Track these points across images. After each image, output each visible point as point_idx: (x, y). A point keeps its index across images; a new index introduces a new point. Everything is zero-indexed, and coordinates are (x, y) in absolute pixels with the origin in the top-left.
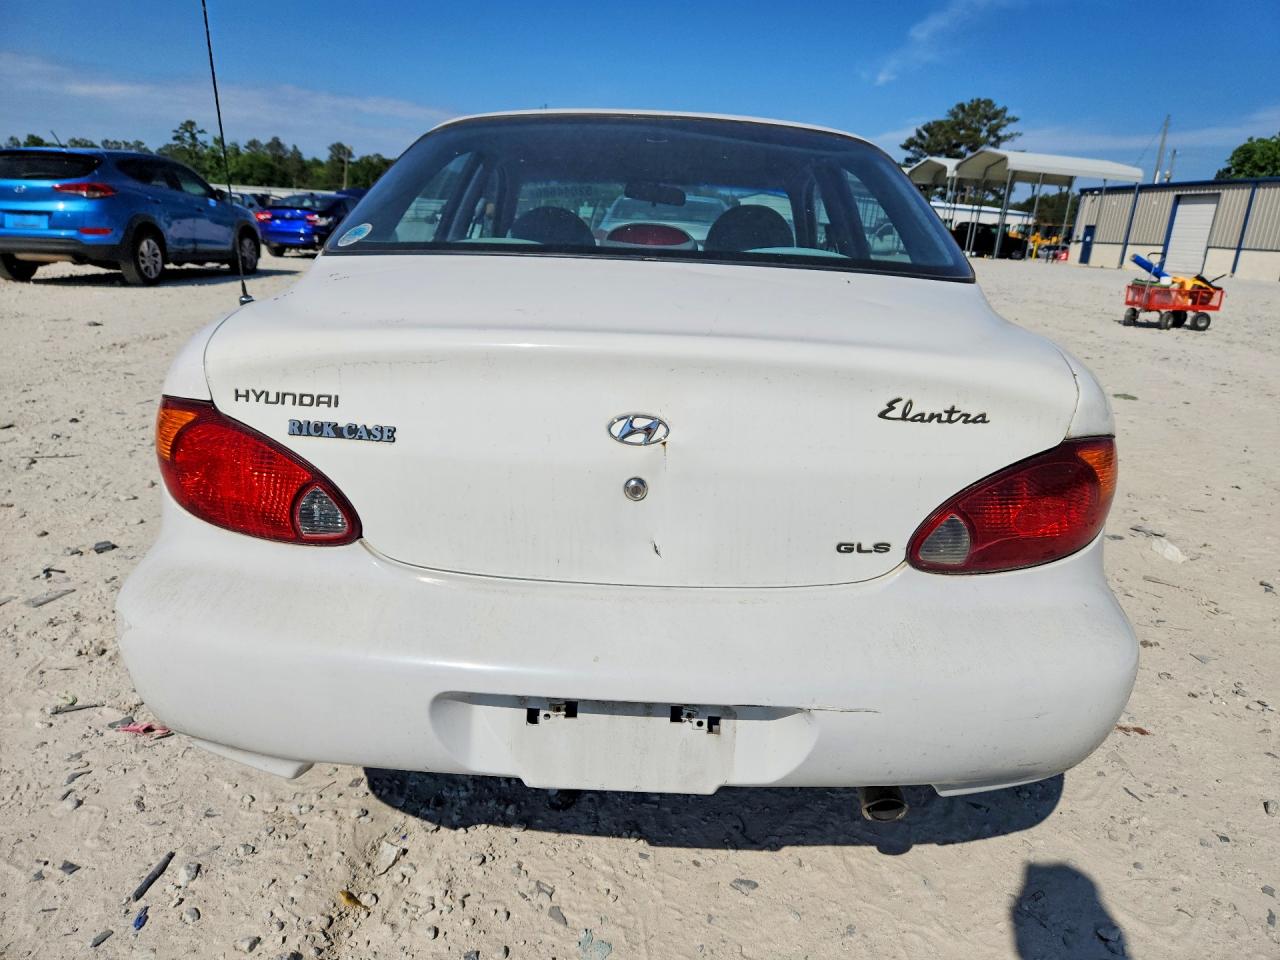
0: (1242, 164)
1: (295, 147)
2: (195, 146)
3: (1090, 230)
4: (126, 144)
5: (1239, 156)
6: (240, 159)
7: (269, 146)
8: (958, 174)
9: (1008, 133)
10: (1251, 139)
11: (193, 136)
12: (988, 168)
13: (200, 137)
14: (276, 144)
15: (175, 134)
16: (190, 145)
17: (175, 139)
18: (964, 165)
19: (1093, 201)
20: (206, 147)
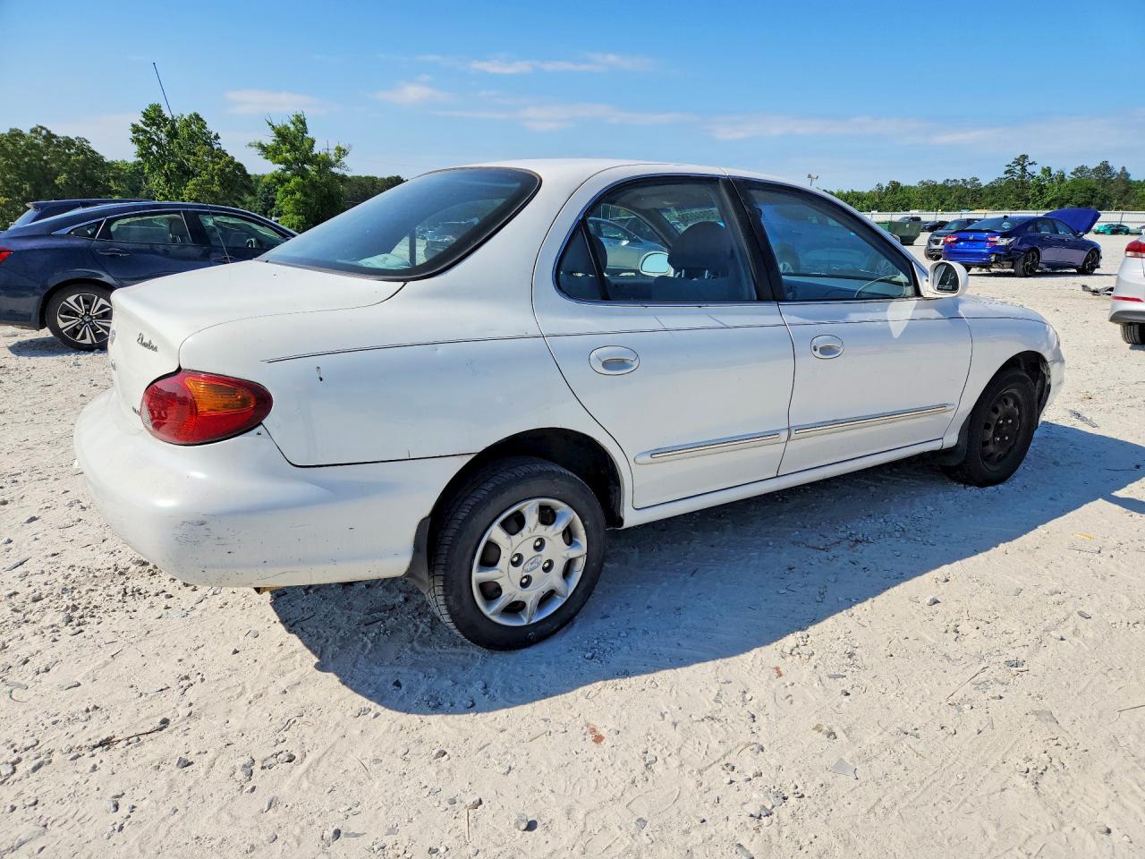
1: (1124, 168)
2: (1023, 177)
4: (964, 181)
6: (1063, 185)
7: (1097, 170)
11: (1023, 169)
13: (1029, 169)
14: (1105, 167)
15: (1007, 169)
16: (1019, 177)
17: (1006, 173)
20: (1033, 177)
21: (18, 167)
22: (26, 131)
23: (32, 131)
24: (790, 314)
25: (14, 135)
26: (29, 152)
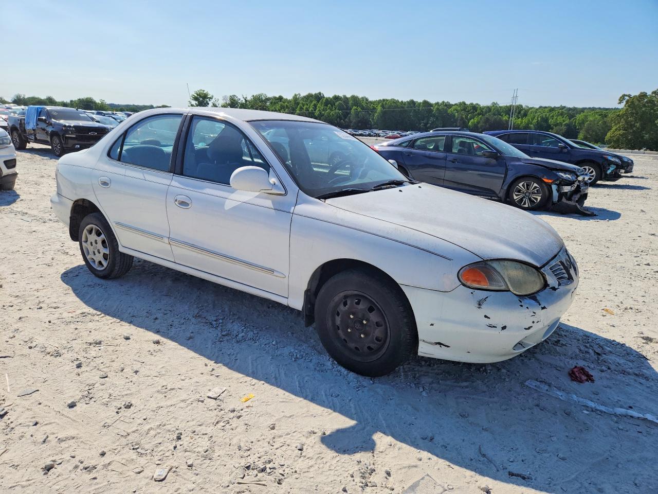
21: (637, 114)
22: (649, 93)
23: (653, 93)
24: (176, 181)
25: (643, 96)
26: (647, 105)
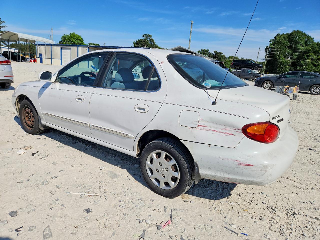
0: (64, 40)
3: (41, 55)
5: (63, 38)
8: (1, 37)
9: (3, 26)
10: (64, 35)
12: (10, 36)
18: (3, 35)
19: (40, 47)
